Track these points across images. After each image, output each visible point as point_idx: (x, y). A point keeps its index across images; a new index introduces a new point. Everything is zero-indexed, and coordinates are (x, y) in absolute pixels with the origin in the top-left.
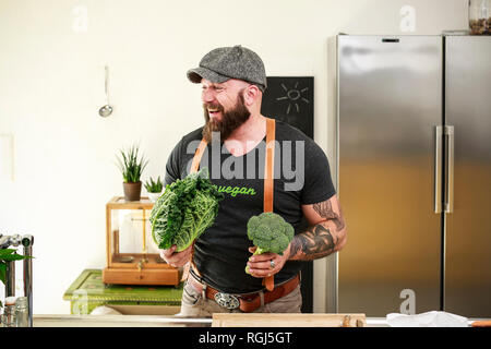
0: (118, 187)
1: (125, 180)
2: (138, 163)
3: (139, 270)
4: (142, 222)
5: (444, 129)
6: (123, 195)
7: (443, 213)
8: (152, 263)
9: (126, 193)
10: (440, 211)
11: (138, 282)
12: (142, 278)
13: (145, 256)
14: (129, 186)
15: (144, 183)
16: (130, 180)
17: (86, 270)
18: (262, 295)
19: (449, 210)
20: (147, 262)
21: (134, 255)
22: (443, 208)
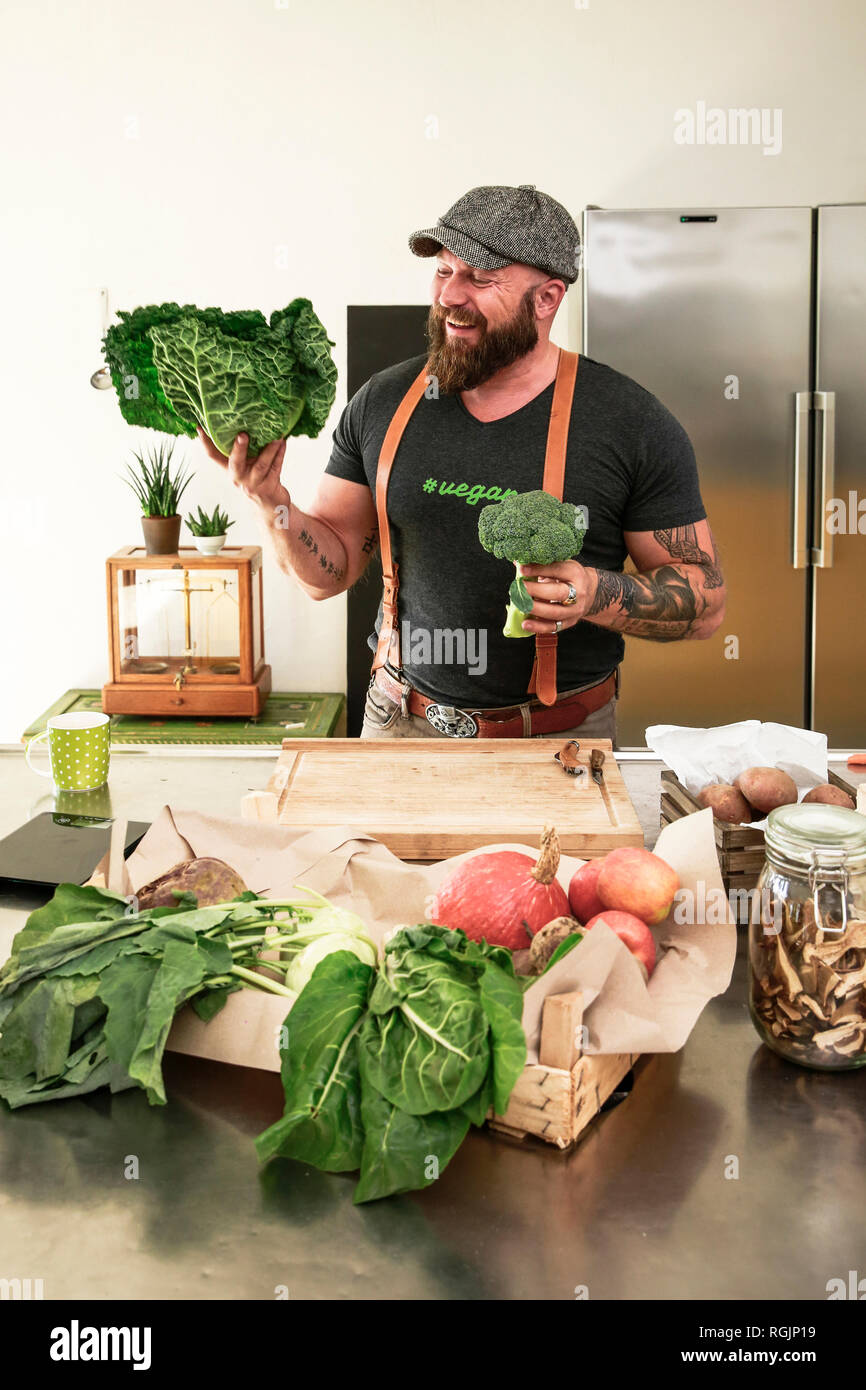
0: (131, 528)
1: (146, 513)
2: (172, 479)
3: (178, 687)
4: (183, 595)
5: (813, 400)
6: (142, 543)
7: (810, 569)
8: (205, 675)
9: (148, 538)
10: (805, 564)
11: (176, 710)
12: (182, 701)
13: (190, 660)
14: (155, 523)
15: (185, 517)
16: (155, 513)
17: (71, 691)
18: (525, 713)
19: (823, 560)
20: (194, 672)
21: (167, 660)
22: (811, 557)
